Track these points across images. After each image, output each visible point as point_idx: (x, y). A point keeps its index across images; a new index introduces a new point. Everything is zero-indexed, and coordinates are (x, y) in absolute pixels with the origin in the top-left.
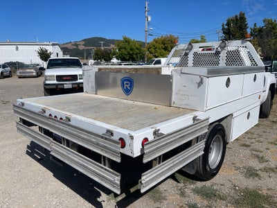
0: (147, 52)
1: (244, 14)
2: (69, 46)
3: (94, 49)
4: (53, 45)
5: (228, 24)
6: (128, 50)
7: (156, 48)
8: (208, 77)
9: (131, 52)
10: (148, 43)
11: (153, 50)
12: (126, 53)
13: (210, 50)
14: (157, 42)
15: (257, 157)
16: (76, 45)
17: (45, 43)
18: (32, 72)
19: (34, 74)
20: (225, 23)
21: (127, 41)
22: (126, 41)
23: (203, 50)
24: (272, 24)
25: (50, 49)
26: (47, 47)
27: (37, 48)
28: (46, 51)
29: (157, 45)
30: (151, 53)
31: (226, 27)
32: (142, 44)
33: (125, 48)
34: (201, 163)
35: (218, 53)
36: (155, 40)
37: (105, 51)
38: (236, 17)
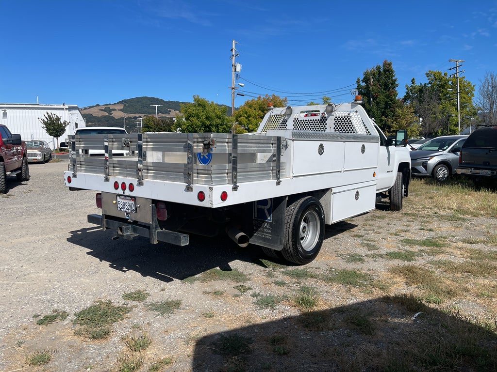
0: (235, 124)
1: (390, 64)
2: (95, 112)
3: (142, 118)
4: (70, 109)
5: (366, 80)
6: (203, 118)
7: (249, 116)
8: (293, 140)
9: (208, 123)
10: (236, 109)
11: (243, 119)
12: (199, 123)
13: (315, 115)
14: (250, 107)
15: (368, 245)
16: (108, 109)
17: (55, 106)
18: (36, 155)
19: (39, 158)
20: (362, 78)
21: (201, 104)
22: (199, 105)
23: (306, 115)
24: (440, 80)
25: (64, 116)
26: (58, 113)
27: (42, 114)
28: (58, 119)
29: (251, 111)
30: (240, 124)
31: (363, 84)
32: (227, 110)
33: (197, 116)
34: (290, 239)
35: (323, 120)
36: (247, 103)
37: (163, 120)
38: (378, 68)
